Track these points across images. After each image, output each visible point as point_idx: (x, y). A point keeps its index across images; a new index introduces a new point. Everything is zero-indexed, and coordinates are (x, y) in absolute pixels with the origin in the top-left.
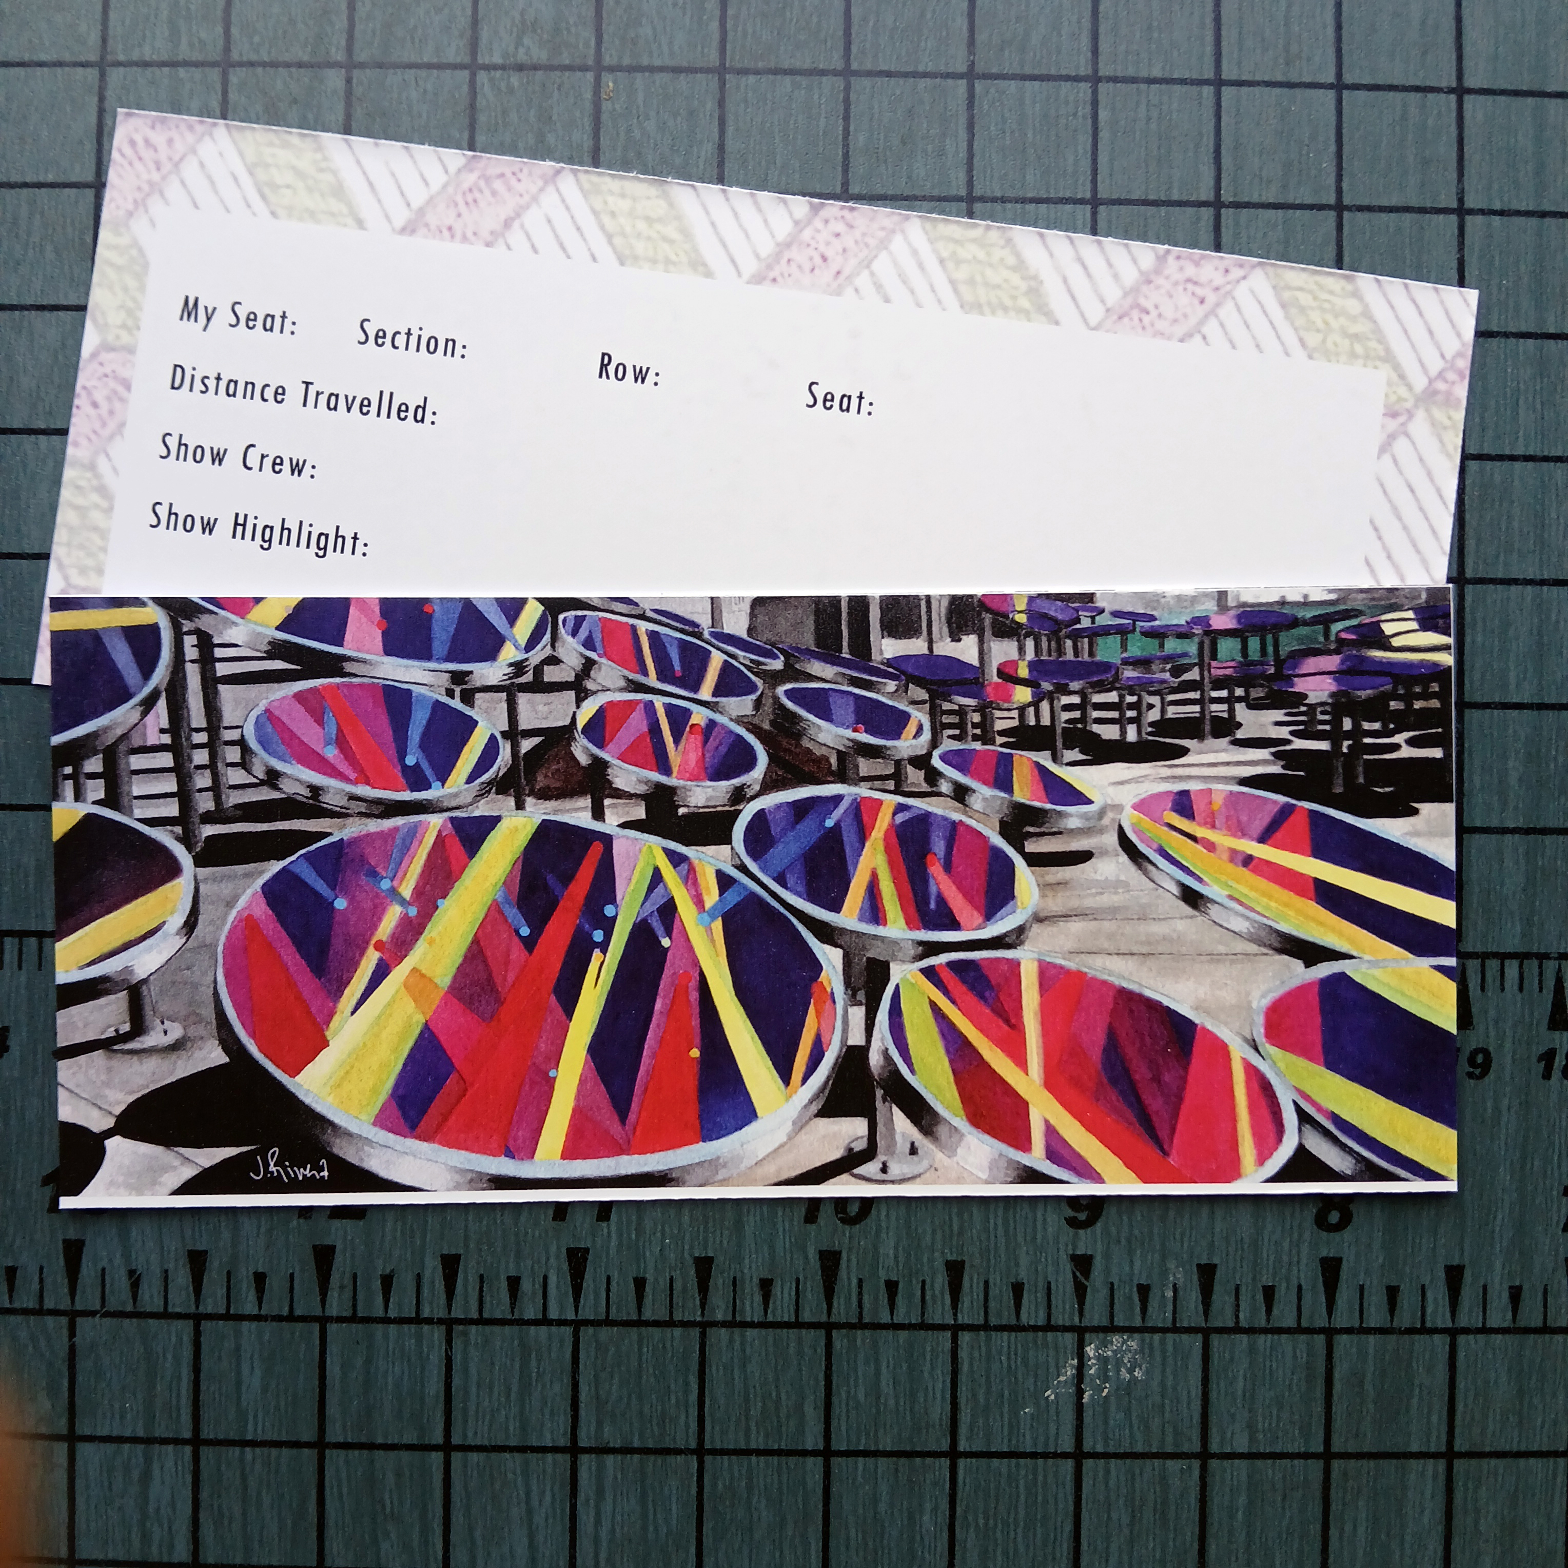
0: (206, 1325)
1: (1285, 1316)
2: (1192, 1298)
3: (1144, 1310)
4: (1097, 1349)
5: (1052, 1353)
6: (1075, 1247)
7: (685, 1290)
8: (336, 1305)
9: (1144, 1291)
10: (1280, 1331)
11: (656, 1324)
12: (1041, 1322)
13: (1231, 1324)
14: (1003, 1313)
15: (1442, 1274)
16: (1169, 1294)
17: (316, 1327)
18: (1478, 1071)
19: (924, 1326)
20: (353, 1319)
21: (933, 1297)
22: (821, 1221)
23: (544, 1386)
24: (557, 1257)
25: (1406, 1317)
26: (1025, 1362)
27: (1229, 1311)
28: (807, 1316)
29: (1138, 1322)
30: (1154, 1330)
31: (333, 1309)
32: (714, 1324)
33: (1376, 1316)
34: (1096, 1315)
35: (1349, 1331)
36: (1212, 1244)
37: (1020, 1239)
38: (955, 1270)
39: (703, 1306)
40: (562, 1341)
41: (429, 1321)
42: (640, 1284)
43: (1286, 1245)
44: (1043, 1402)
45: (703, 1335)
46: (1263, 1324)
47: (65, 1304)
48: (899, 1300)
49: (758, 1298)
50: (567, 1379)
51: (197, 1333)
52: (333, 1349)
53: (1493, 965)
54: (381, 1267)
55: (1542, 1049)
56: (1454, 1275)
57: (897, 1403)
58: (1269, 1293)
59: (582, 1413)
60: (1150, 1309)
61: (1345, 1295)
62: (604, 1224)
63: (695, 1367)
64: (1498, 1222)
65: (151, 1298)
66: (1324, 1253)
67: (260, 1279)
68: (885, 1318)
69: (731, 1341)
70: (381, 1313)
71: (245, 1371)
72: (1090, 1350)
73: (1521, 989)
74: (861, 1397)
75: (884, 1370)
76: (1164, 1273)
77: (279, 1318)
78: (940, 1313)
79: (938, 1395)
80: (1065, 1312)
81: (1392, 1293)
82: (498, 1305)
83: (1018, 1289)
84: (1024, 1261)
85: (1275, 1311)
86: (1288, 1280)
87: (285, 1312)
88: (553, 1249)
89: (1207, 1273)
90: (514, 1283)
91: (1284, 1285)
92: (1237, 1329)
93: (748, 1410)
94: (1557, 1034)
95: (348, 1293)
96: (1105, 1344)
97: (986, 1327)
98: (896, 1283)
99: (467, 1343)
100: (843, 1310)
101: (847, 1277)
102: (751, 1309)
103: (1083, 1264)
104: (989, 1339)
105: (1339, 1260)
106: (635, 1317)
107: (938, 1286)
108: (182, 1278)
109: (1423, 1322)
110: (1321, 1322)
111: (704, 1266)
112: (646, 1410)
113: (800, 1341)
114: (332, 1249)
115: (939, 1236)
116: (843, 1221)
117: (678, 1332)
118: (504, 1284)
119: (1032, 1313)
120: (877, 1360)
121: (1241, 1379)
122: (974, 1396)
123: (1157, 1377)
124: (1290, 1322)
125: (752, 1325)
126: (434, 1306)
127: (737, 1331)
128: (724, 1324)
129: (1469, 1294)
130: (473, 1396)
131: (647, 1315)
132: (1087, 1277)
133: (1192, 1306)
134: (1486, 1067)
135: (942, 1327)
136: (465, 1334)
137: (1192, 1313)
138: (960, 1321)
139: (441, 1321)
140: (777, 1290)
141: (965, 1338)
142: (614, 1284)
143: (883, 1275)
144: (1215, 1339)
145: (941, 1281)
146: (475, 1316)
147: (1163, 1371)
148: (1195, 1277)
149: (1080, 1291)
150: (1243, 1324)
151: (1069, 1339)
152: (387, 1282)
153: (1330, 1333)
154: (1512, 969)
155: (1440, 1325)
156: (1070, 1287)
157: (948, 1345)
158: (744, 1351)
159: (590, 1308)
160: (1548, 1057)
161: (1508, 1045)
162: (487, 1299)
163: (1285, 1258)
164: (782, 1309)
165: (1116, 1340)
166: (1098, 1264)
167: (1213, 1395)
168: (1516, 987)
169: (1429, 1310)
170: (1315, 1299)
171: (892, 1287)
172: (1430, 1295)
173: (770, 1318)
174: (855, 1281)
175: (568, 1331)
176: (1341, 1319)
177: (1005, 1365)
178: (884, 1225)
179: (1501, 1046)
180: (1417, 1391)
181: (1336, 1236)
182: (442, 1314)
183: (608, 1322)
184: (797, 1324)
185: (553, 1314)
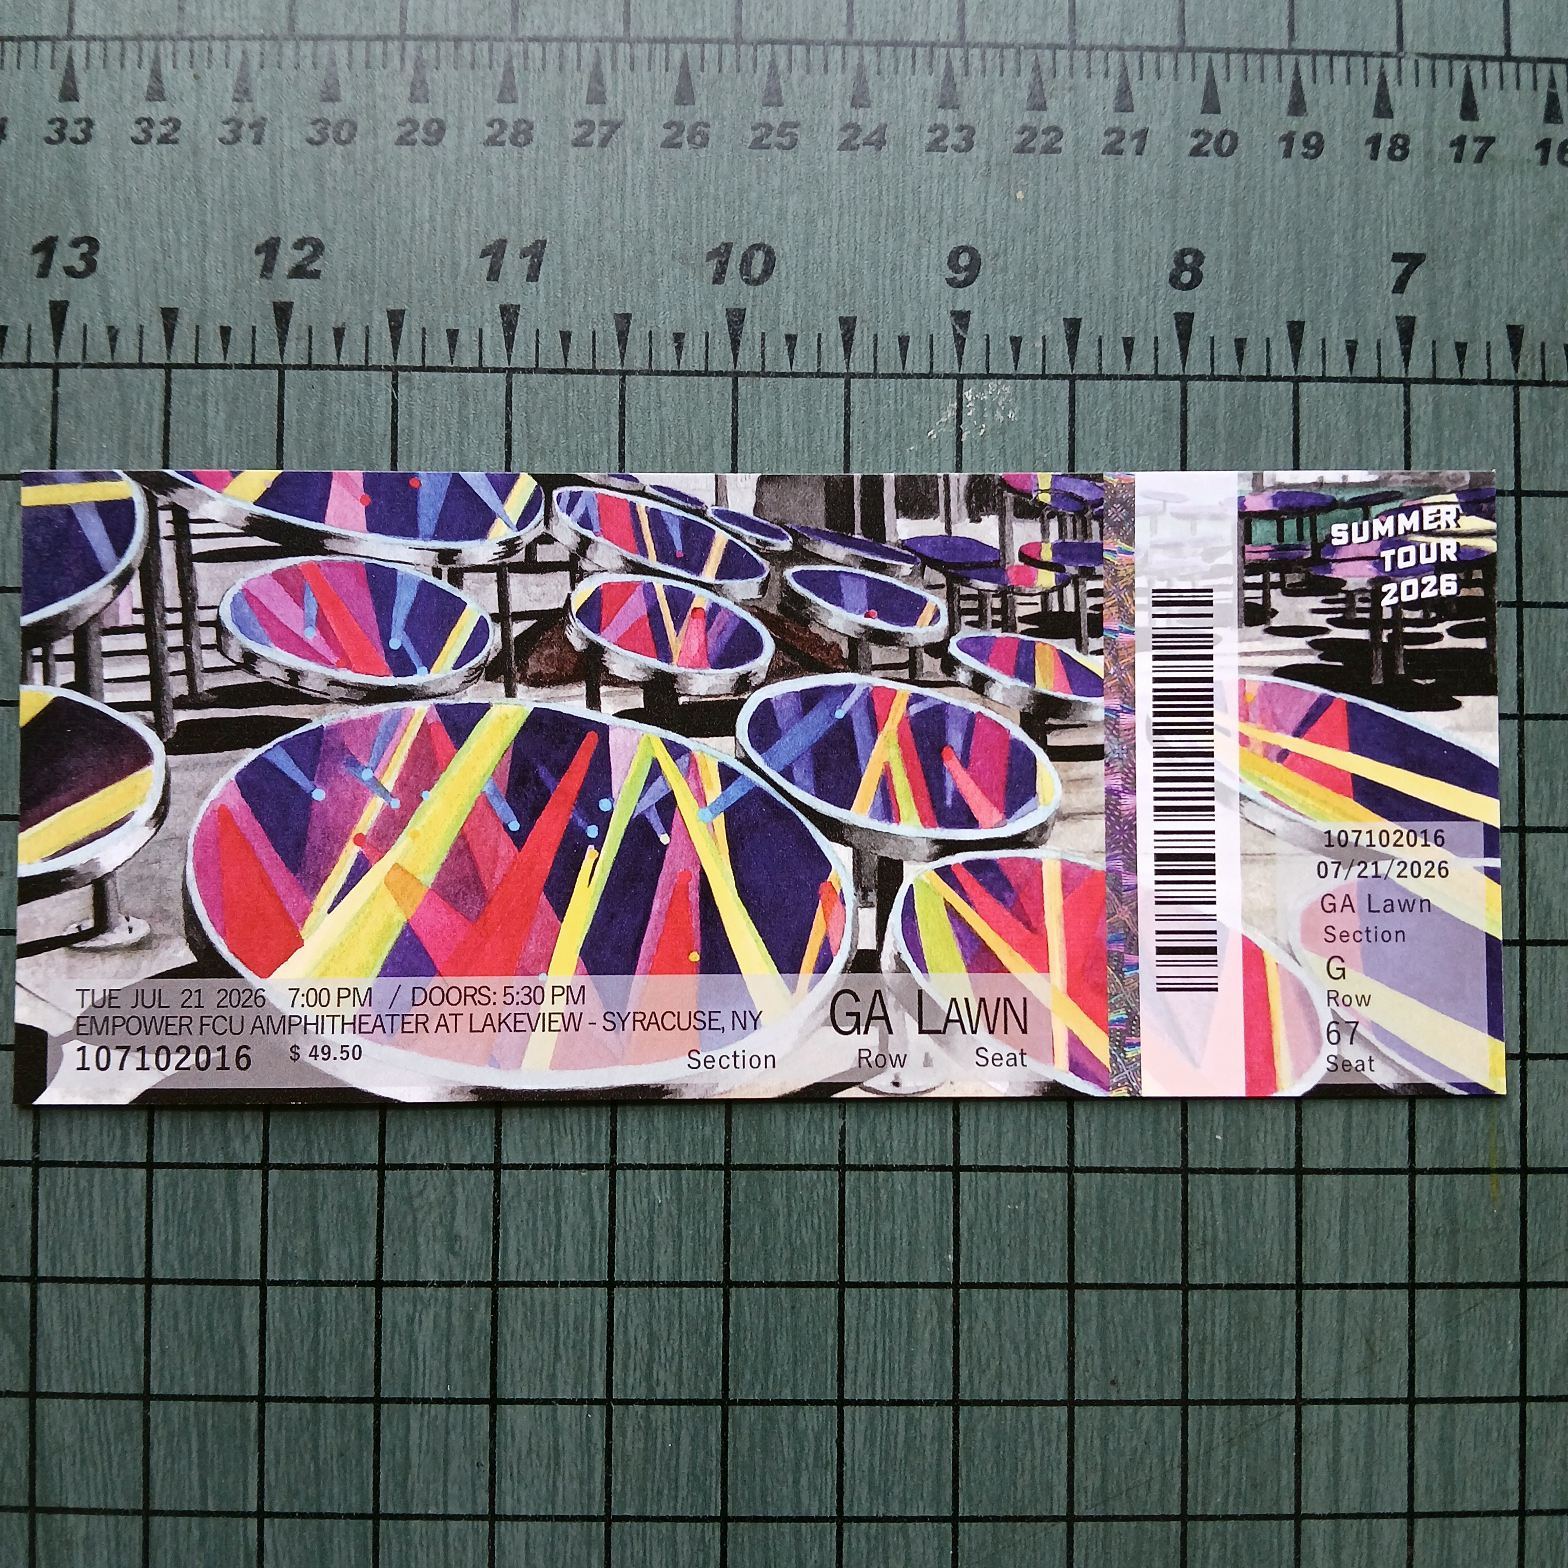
0: (175, 373)
1: (1143, 363)
2: (1061, 347)
3: (1016, 359)
4: (974, 394)
5: (934, 397)
6: (954, 302)
7: (606, 342)
8: (294, 353)
9: (1016, 342)
10: (1140, 377)
11: (581, 372)
12: (925, 370)
13: (1095, 372)
14: (890, 361)
15: (1284, 329)
16: (1039, 344)
17: (276, 373)
18: (1312, 152)
19: (820, 374)
20: (309, 366)
21: (828, 347)
22: (728, 281)
23: (480, 426)
24: (492, 313)
25: (1253, 364)
26: (910, 404)
27: (1093, 359)
28: (715, 366)
29: (1011, 371)
30: (1026, 377)
31: (290, 359)
32: (632, 372)
33: (1226, 366)
34: (973, 364)
35: (1201, 378)
36: (1077, 303)
37: (906, 297)
38: (848, 325)
39: (622, 356)
40: (496, 387)
41: (377, 368)
42: (566, 337)
43: (1143, 300)
44: (926, 442)
45: (623, 380)
46: (1124, 371)
47: (50, 359)
48: (798, 350)
49: (672, 350)
50: (501, 420)
51: (168, 380)
52: (289, 391)
53: (1323, 60)
54: (333, 321)
55: (1369, 134)
56: (1296, 330)
57: (797, 441)
58: (1128, 344)
59: (515, 449)
60: (1021, 359)
61: (1197, 346)
62: (533, 284)
63: (616, 409)
64: (1334, 283)
65: (127, 351)
66: (1178, 309)
67: (225, 332)
68: (786, 368)
69: (648, 386)
70: (334, 362)
71: (211, 413)
72: (968, 395)
73: (1349, 82)
74: (764, 436)
75: (785, 414)
76: (1034, 327)
77: (243, 367)
78: (835, 361)
79: (833, 434)
80: (945, 363)
81: (1240, 344)
82: (439, 354)
83: (904, 342)
84: (909, 316)
85: (1134, 360)
86: (1146, 332)
87: (248, 361)
88: (488, 305)
89: (1073, 326)
90: (453, 335)
91: (1141, 336)
92: (1100, 377)
93: (663, 448)
94: (1381, 121)
95: (304, 344)
96: (981, 390)
97: (875, 375)
98: (795, 337)
99: (410, 388)
100: (748, 359)
101: (751, 330)
102: (666, 358)
103: (961, 318)
104: (877, 386)
105: (1192, 315)
106: (561, 365)
107: (832, 339)
108: (155, 331)
109: (1268, 370)
110: (1178, 371)
111: (624, 321)
112: (573, 448)
113: (709, 387)
114: (290, 304)
115: (833, 295)
116: (747, 281)
117: (600, 378)
118: (444, 336)
119: (917, 362)
120: (778, 405)
121: (1103, 420)
122: (865, 437)
123: (1028, 417)
124: (1148, 370)
125: (666, 373)
126: (382, 354)
127: (653, 378)
128: (641, 373)
129: (1309, 344)
130: (417, 436)
131: (573, 364)
132: (965, 332)
133: (1059, 356)
134: (1319, 149)
135: (837, 375)
136: (409, 379)
137: (1059, 361)
138: (852, 370)
139: (387, 368)
140: (687, 341)
141: (856, 384)
142: (542, 335)
143: (784, 330)
144: (1080, 384)
145: (835, 333)
146: (419, 364)
147: (1035, 414)
148: (1062, 330)
149: (960, 342)
150: (1105, 371)
151: (951, 384)
152: (339, 334)
153: (1184, 379)
154: (1340, 64)
155: (1284, 374)
156: (950, 340)
157: (842, 391)
158: (659, 396)
159: (522, 356)
160: (1375, 141)
161: (1338, 129)
162: (428, 348)
163: (1143, 313)
164: (693, 359)
165: (992, 384)
166: (974, 317)
167: (1079, 435)
168: (1344, 80)
169: (1273, 361)
170: (1170, 348)
171: (791, 339)
172: (1273, 346)
173: (683, 367)
174: (758, 336)
175: (502, 376)
176: (1194, 369)
177: (892, 407)
178: (784, 285)
179: (1332, 130)
180: (1264, 433)
181: (1189, 293)
182: (389, 362)
183: (537, 370)
184: (707, 373)
185: (488, 362)
